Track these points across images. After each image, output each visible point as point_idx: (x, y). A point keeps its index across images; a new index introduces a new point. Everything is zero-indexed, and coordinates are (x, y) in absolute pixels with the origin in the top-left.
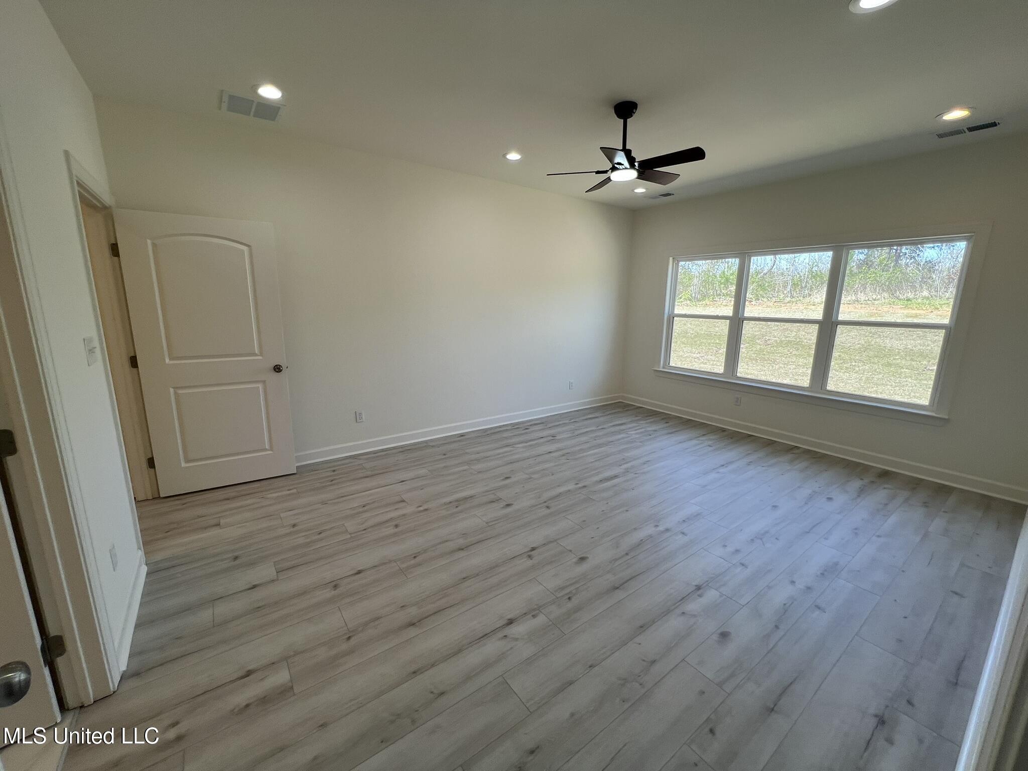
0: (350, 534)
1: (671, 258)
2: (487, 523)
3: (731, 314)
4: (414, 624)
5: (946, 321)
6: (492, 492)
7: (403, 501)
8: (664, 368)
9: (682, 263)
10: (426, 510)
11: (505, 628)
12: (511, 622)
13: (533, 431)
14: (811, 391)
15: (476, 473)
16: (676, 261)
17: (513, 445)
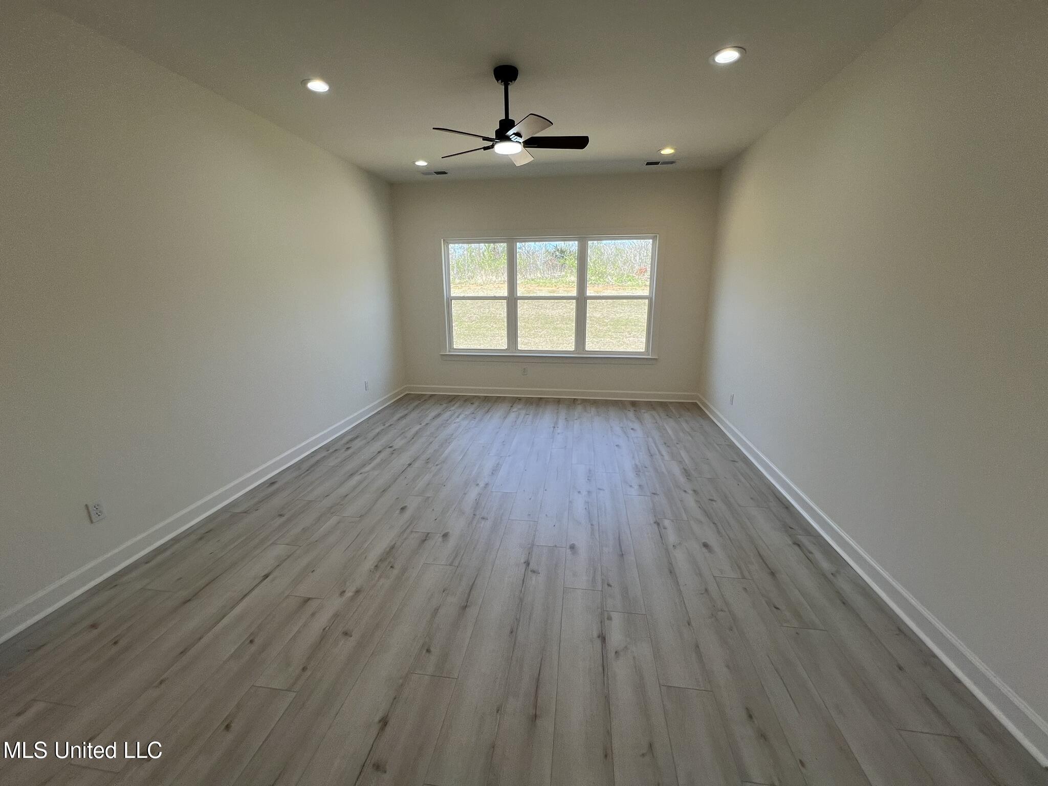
0: (289, 690)
1: (442, 240)
2: (451, 565)
3: (506, 294)
4: (535, 716)
5: (646, 293)
6: (408, 531)
7: (307, 600)
8: (449, 352)
9: (451, 246)
10: (358, 592)
11: (605, 646)
12: (603, 638)
13: (360, 449)
14: (578, 354)
15: (358, 519)
16: (447, 243)
17: (357, 471)
